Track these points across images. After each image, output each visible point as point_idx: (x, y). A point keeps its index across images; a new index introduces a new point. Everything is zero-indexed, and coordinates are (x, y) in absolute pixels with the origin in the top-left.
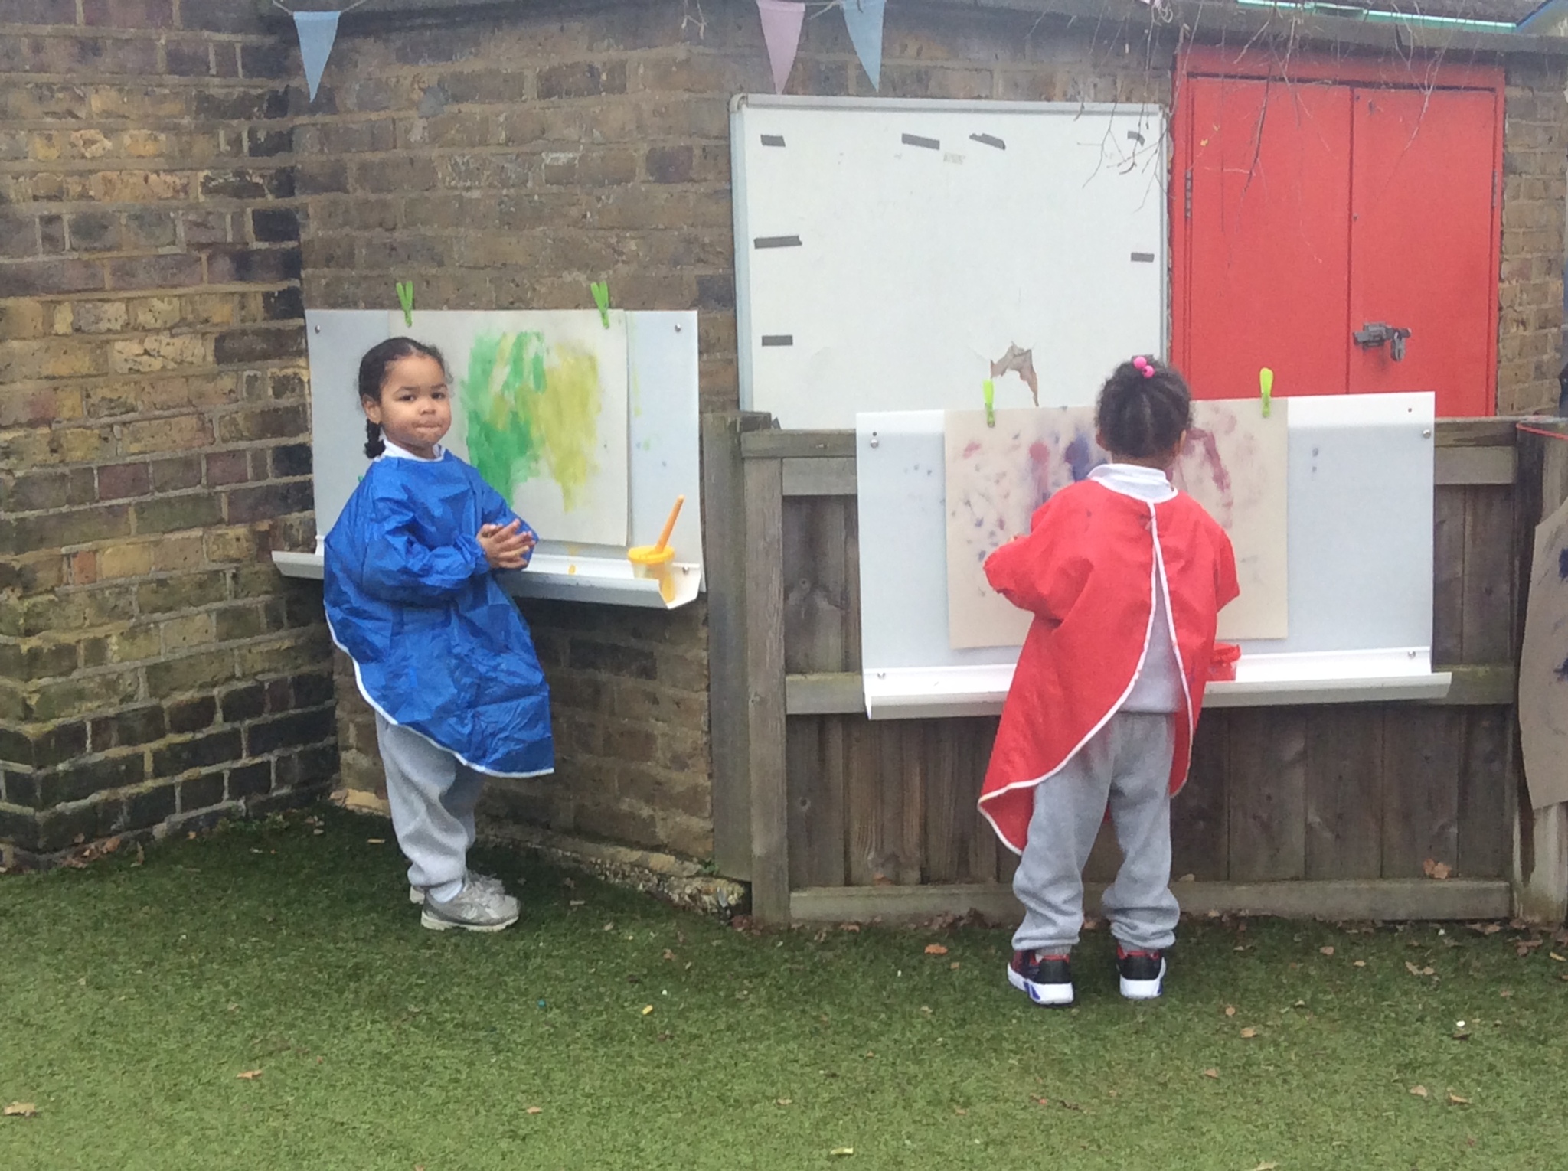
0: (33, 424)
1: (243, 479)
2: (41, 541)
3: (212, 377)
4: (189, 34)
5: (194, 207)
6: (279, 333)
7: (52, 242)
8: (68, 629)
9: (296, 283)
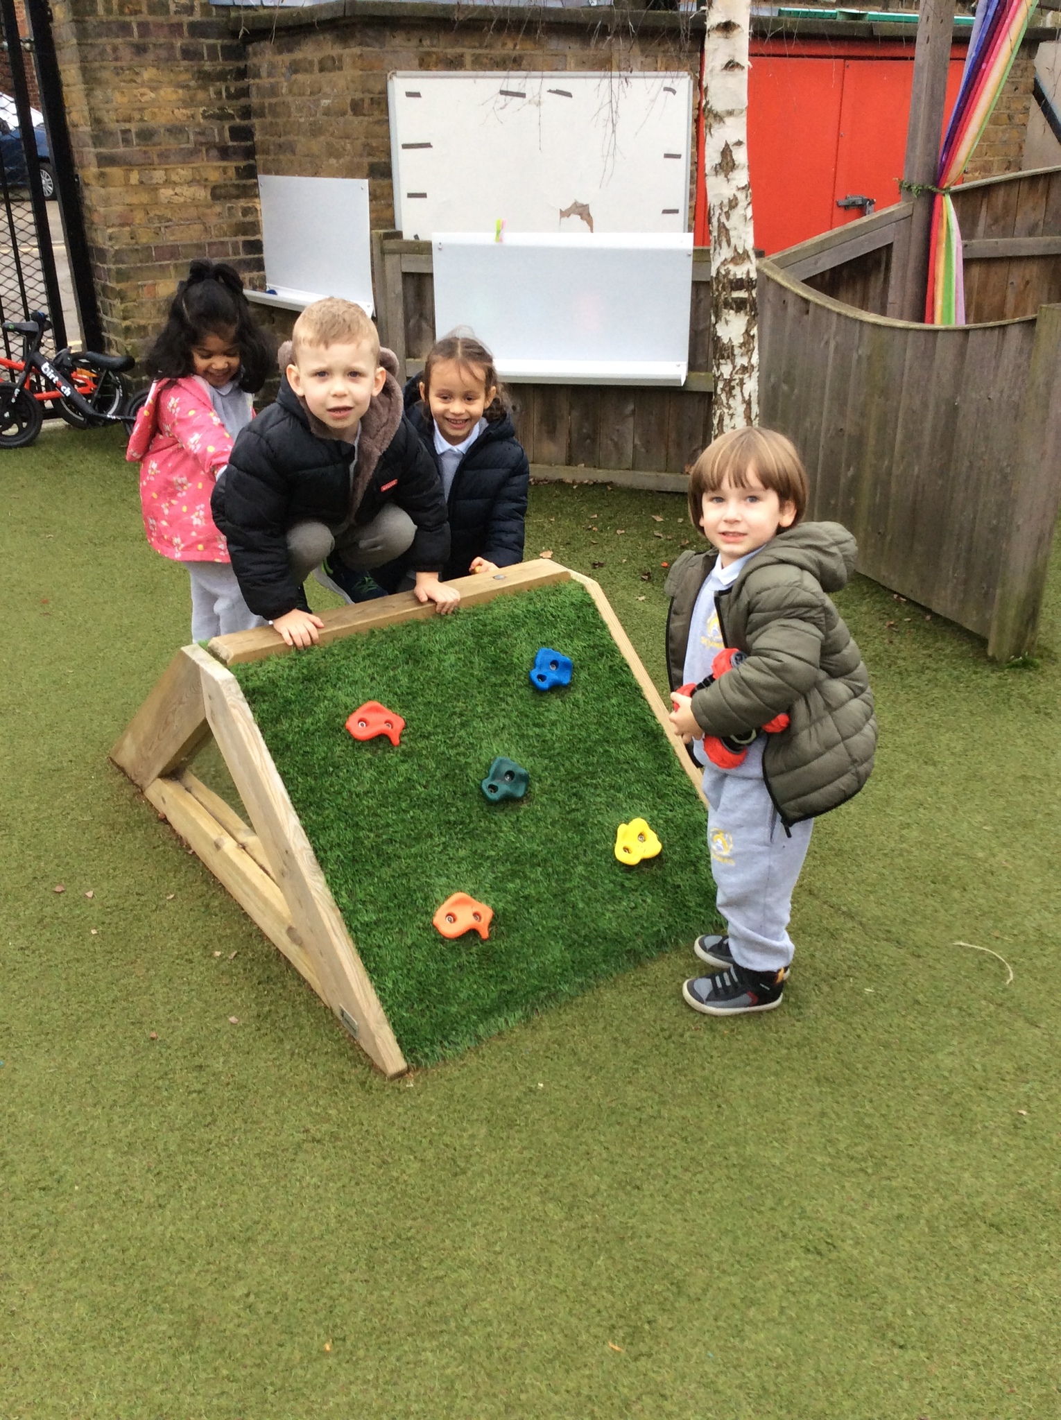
0: (122, 225)
1: (228, 255)
2: (128, 278)
3: (210, 207)
4: (192, 41)
5: (199, 125)
6: (244, 186)
7: (127, 142)
8: (142, 318)
9: (252, 162)
